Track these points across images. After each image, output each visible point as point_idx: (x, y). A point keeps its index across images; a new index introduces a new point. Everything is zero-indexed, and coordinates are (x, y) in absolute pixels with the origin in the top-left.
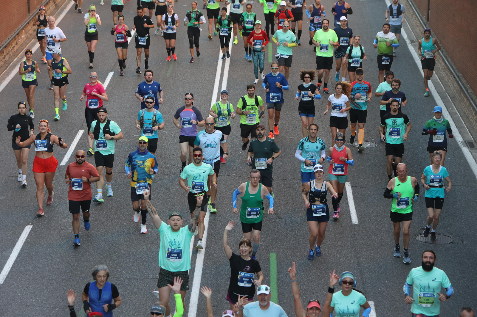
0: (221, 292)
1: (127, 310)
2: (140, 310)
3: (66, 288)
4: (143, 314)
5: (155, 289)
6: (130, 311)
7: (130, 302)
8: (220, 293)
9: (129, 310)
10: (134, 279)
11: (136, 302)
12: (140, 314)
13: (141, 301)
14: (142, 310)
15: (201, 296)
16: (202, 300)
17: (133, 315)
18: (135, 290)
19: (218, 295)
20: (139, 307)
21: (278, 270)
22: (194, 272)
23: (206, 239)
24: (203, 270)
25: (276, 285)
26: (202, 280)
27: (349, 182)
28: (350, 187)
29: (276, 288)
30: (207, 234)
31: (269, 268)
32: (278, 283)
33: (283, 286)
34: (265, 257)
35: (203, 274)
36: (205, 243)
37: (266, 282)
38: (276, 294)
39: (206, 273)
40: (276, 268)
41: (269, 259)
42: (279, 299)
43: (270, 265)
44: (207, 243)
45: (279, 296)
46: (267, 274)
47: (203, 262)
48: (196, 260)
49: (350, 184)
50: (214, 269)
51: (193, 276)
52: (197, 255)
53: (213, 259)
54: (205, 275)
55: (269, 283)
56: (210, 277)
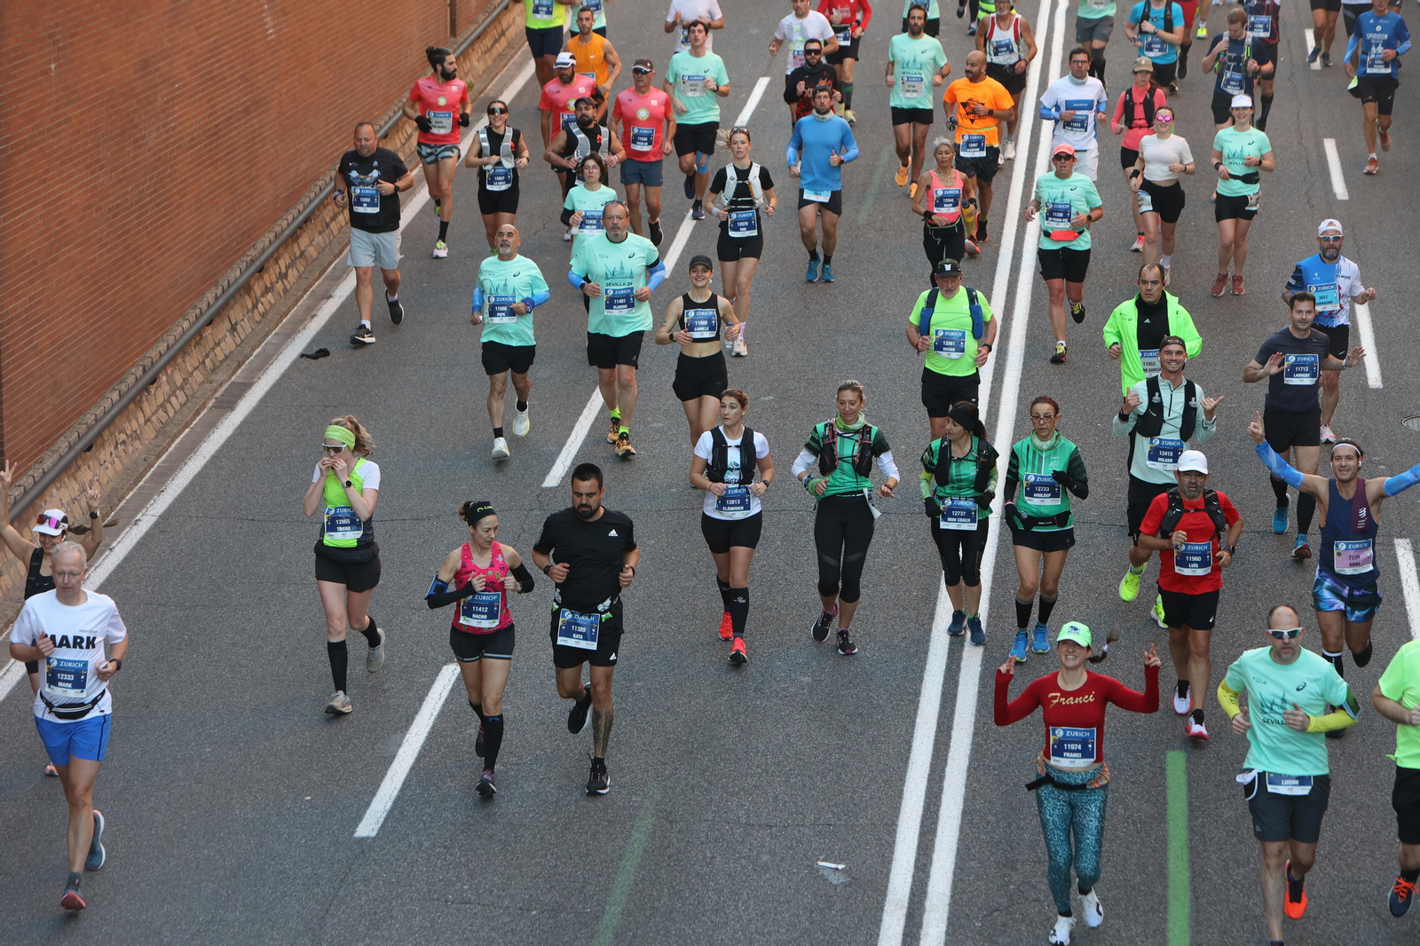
0: (1019, 866)
1: (741, 917)
2: (779, 917)
3: (562, 851)
4: (788, 930)
5: (821, 858)
6: (750, 920)
7: (748, 894)
8: (1017, 870)
9: (745, 917)
10: (760, 826)
11: (766, 893)
12: (778, 931)
13: (780, 891)
14: (784, 918)
15: (961, 880)
16: (964, 892)
17: (757, 932)
18: (765, 858)
19: (1010, 875)
20: (776, 908)
21: (1190, 804)
22: (940, 806)
23: (974, 708)
24: (966, 800)
25: (1186, 848)
26: (962, 830)
27: (1408, 540)
28: (1412, 553)
29: (1186, 857)
30: (979, 692)
31: (1165, 798)
32: (1191, 840)
33: (1205, 851)
34: (1150, 764)
35: (965, 813)
36: (973, 720)
37: (1155, 840)
38: (1187, 874)
39: (974, 810)
40: (1185, 797)
41: (1164, 769)
42: (1194, 890)
43: (1166, 788)
44: (977, 722)
45: (1193, 880)
46: (1159, 814)
47: (965, 776)
48: (943, 771)
49: (1409, 547)
50: (1000, 799)
51: (938, 818)
52: (947, 755)
53: (994, 769)
54: (972, 815)
55: (1163, 842)
56: (988, 823)
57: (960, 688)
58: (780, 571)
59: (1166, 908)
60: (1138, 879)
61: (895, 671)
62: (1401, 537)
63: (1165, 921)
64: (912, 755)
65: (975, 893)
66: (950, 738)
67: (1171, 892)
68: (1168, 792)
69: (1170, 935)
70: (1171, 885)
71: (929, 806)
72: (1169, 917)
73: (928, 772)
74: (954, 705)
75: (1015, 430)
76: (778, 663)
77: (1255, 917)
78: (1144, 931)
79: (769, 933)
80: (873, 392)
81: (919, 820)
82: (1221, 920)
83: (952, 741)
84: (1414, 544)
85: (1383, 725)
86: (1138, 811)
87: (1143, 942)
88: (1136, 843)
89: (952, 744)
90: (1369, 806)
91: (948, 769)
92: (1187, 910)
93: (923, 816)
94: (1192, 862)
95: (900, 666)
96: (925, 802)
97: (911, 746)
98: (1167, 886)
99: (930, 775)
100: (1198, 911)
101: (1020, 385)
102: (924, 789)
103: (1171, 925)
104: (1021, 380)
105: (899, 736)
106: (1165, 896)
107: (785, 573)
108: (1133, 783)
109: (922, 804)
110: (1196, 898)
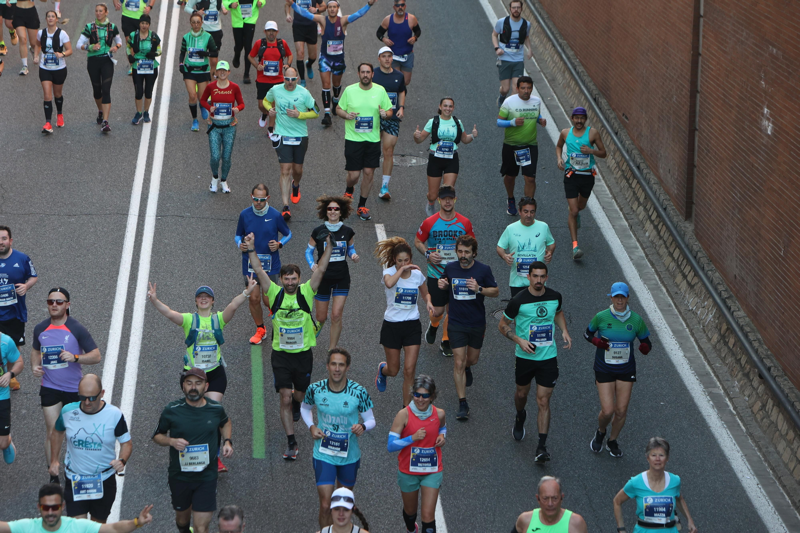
2: (32, 445)
4: (37, 452)
11: (25, 432)
12: (32, 453)
13: (33, 430)
14: (35, 445)
15: (136, 421)
16: (138, 427)
18: (24, 411)
20: (30, 440)
21: (264, 374)
22: (124, 379)
23: (142, 324)
24: (138, 376)
25: (262, 399)
26: (136, 393)
27: (383, 225)
28: (385, 232)
29: (262, 404)
30: (145, 315)
31: (250, 371)
32: (265, 395)
33: (273, 400)
34: (242, 353)
35: (138, 383)
36: (142, 330)
37: (245, 395)
38: (263, 414)
39: (143, 381)
40: (261, 370)
41: (250, 355)
42: (267, 422)
43: (251, 366)
44: (144, 331)
45: (266, 417)
46: (247, 381)
47: (138, 362)
48: (125, 359)
49: (383, 228)
50: (157, 375)
51: (122, 386)
52: (127, 351)
53: (154, 358)
54: (142, 384)
55: (250, 396)
56: (151, 388)
57: (134, 313)
58: (30, 248)
59: (251, 433)
60: (236, 417)
61: (97, 304)
62: (379, 223)
63: (251, 440)
64: (107, 351)
65: (144, 428)
66: (129, 341)
67: (255, 424)
68: (252, 368)
69: (254, 448)
70: (255, 420)
71: (117, 379)
72: (253, 438)
73: (116, 360)
74: (131, 323)
75: (163, 166)
76: (30, 301)
77: (301, 436)
78: (240, 446)
79: (27, 454)
80: (82, 146)
81: (112, 388)
82: (282, 439)
83: (130, 342)
84: (386, 226)
85: (370, 328)
86: (236, 379)
87: (239, 452)
88: (235, 397)
89: (130, 344)
90: (363, 373)
91: (128, 359)
92: (263, 433)
93: (114, 385)
94: (266, 407)
95: (100, 301)
96: (115, 378)
97: (107, 346)
98: (252, 421)
99: (118, 362)
100: (269, 434)
101: (166, 141)
102: (115, 370)
103: (254, 442)
104: (166, 138)
105: (100, 340)
106: (251, 426)
107: (33, 250)
108: (232, 364)
109: (114, 379)
110: (268, 427)
